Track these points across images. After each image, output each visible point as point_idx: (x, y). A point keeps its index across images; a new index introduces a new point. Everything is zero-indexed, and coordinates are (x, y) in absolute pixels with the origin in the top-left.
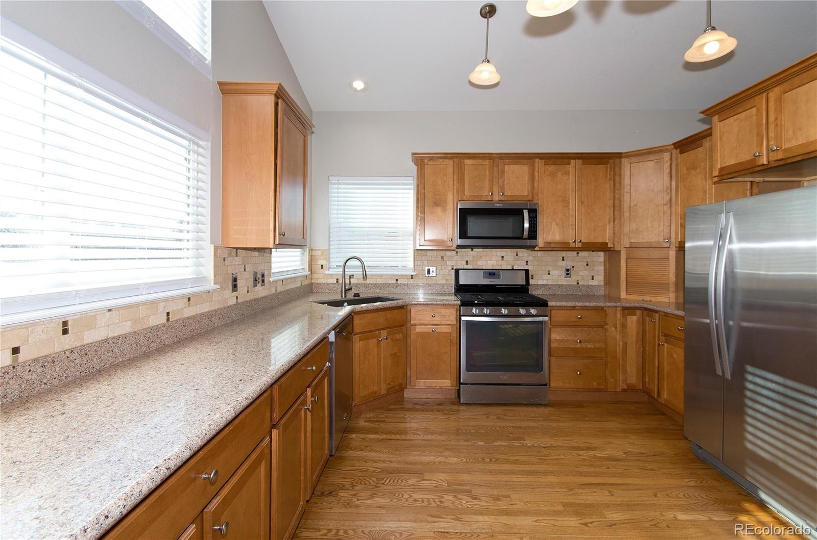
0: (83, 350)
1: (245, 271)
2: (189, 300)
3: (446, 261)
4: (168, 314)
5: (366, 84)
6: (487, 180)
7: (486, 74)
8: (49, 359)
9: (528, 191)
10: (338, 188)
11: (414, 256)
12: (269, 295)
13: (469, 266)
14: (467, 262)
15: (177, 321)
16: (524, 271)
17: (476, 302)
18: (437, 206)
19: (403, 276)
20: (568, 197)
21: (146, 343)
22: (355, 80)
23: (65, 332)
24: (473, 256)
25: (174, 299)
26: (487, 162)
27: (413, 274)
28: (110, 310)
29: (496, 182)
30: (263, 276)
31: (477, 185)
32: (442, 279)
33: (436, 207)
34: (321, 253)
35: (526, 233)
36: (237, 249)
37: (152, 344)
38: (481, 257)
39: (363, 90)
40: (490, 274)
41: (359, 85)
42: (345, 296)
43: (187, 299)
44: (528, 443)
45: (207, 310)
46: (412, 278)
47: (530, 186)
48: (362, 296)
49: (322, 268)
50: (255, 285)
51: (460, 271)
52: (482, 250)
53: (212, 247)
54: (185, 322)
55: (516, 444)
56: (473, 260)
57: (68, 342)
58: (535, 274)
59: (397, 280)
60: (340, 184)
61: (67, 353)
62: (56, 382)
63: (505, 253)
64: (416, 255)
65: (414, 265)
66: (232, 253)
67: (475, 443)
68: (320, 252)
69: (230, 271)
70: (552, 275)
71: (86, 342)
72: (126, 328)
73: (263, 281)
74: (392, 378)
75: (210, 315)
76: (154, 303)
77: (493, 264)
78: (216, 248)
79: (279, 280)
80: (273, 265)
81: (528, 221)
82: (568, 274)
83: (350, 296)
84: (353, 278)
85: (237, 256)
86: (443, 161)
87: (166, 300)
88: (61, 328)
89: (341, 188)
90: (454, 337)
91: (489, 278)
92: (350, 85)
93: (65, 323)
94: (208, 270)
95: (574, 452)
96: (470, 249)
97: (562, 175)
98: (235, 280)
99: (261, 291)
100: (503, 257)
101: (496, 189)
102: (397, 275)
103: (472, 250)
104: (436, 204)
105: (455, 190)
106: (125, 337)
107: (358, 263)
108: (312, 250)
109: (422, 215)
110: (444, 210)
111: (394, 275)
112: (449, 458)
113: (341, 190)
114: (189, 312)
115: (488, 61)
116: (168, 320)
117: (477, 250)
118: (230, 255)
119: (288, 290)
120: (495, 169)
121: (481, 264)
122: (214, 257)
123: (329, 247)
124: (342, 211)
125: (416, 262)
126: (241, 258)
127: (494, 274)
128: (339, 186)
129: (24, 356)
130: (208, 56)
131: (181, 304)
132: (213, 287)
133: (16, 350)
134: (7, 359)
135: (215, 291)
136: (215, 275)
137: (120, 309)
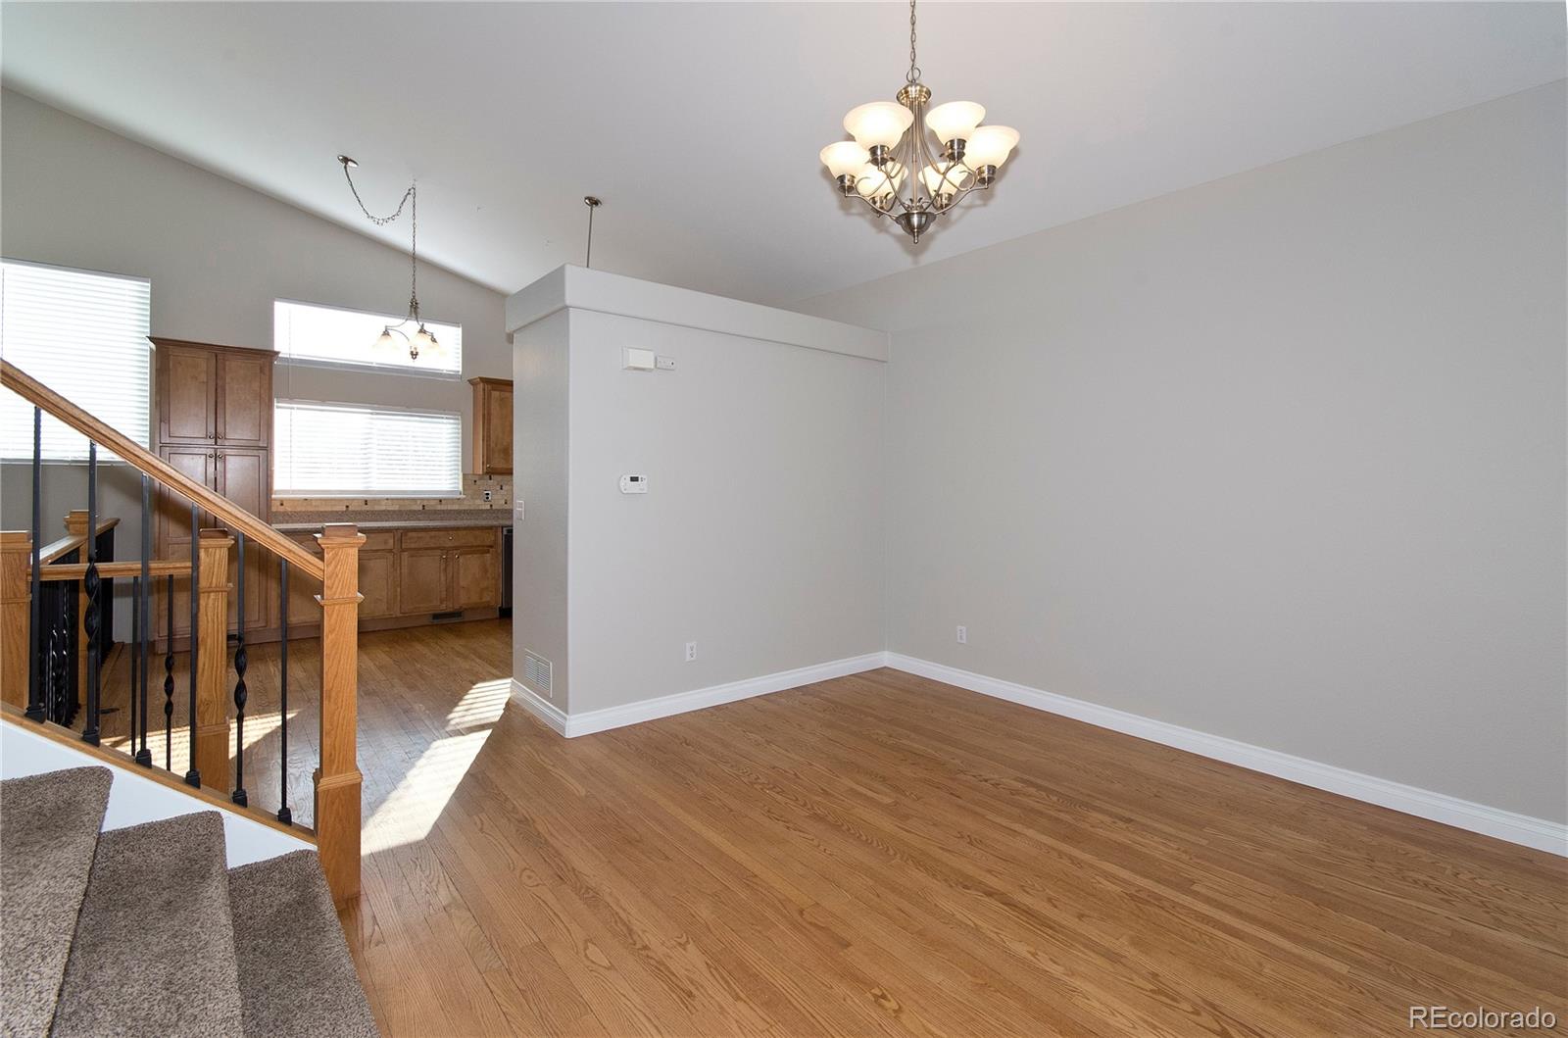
1: (502, 489)
2: (441, 501)
4: (424, 506)
28: (387, 499)
69: (482, 488)
85: (490, 479)
94: (459, 487)
129: (350, 509)
130: (460, 369)
131: (432, 503)
132: (462, 496)
133: (347, 507)
134: (345, 509)
135: (464, 499)
136: (464, 489)
137: (392, 499)
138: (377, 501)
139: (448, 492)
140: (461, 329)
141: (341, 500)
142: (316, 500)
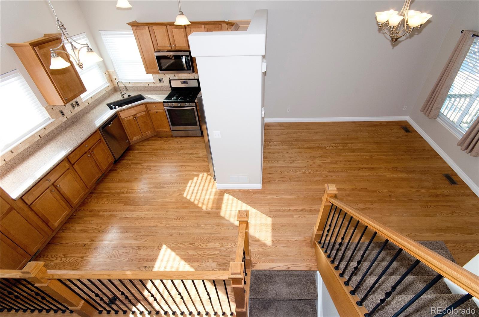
0: (20, 154)
1: (65, 106)
2: (45, 128)
3: (166, 75)
4: (39, 136)
8: (13, 159)
10: (106, 38)
12: (84, 108)
13: (176, 77)
14: (175, 75)
15: (44, 136)
16: (197, 80)
19: (150, 83)
21: (37, 146)
23: (12, 153)
25: (39, 131)
27: (154, 81)
28: (20, 144)
30: (77, 102)
32: (166, 84)
37: (39, 146)
40: (183, 82)
42: (124, 97)
44: (180, 152)
45: (54, 128)
46: (154, 83)
49: (116, 80)
50: (74, 108)
51: (171, 80)
53: (44, 108)
54: (47, 135)
55: (176, 153)
56: (177, 74)
57: (15, 154)
61: (16, 156)
62: (18, 163)
67: (165, 153)
68: (112, 72)
69: (58, 111)
71: (19, 152)
72: (28, 145)
73: (78, 105)
74: (146, 130)
75: (56, 129)
76: (33, 135)
77: (186, 76)
78: (46, 108)
79: (89, 98)
83: (126, 96)
84: (130, 84)
86: (143, 27)
87: (37, 133)
91: (183, 84)
93: (11, 151)
98: (62, 112)
99: (78, 109)
106: (29, 147)
108: (108, 72)
111: (147, 82)
114: (47, 132)
116: (40, 137)
118: (54, 106)
119: (96, 100)
120: (168, 31)
122: (47, 111)
123: (115, 69)
125: (153, 78)
127: (185, 82)
128: (106, 36)
129: (7, 160)
131: (42, 132)
132: (52, 120)
133: (4, 160)
134: (4, 162)
135: (54, 121)
136: (51, 116)
137: (23, 142)
138: (16, 148)
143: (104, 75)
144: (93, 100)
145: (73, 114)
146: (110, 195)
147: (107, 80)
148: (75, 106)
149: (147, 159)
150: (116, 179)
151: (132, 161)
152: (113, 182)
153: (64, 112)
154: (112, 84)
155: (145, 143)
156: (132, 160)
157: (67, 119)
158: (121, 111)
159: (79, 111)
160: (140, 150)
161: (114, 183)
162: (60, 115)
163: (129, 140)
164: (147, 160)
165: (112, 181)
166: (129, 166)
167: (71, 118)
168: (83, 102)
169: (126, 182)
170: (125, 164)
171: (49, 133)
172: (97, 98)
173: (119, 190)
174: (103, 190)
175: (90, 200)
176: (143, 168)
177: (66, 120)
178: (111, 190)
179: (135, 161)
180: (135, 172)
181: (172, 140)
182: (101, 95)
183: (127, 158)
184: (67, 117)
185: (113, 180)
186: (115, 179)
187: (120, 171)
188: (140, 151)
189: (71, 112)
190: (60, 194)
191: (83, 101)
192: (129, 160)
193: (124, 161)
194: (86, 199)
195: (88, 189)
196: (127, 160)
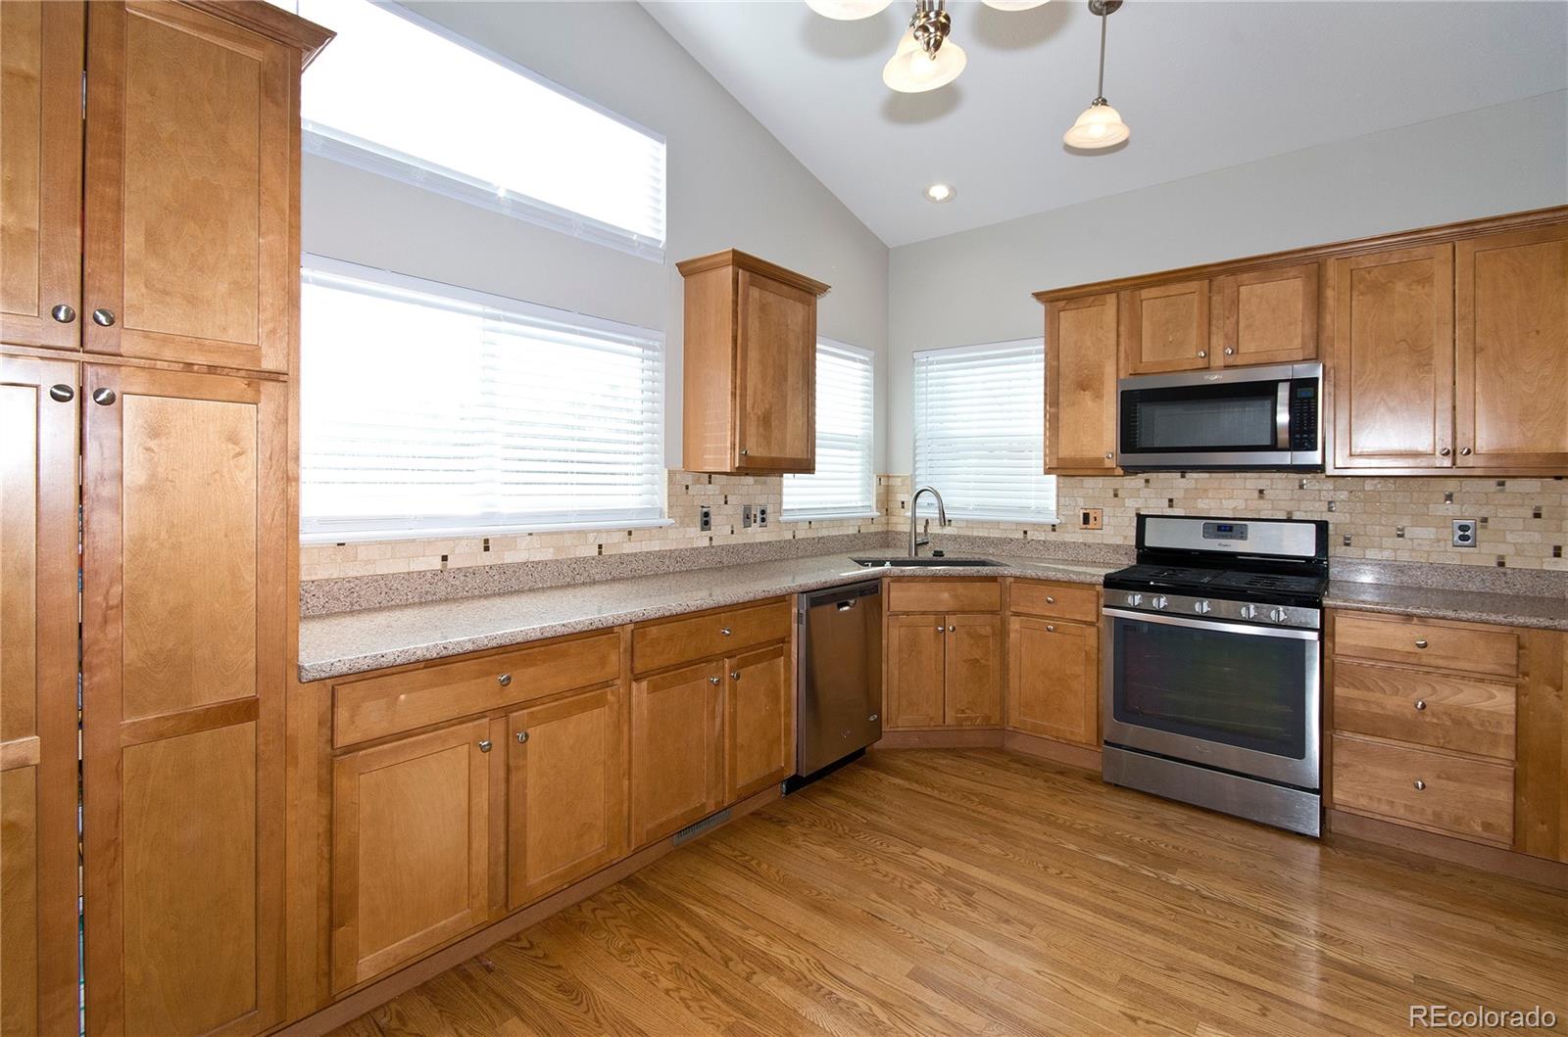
0: (502, 569)
1: (726, 503)
2: (630, 533)
3: (1124, 499)
4: (600, 547)
5: (952, 189)
6: (1195, 324)
7: (1099, 127)
8: (471, 570)
9: (1303, 336)
10: (926, 372)
11: (1058, 488)
12: (776, 542)
13: (1175, 509)
14: (1171, 500)
15: (610, 556)
16: (1314, 525)
17: (1152, 583)
18: (1084, 390)
19: (1037, 526)
20: (1430, 339)
21: (571, 574)
22: (933, 185)
23: (487, 549)
24: (1186, 490)
25: (608, 530)
26: (1194, 285)
27: (1056, 521)
28: (530, 534)
29: (1218, 328)
30: (763, 512)
31: (1171, 339)
32: (1115, 535)
33: (1082, 392)
34: (902, 482)
35: (1283, 436)
36: (710, 474)
37: (578, 577)
38: (1206, 490)
39: (947, 200)
40: (1220, 528)
41: (939, 192)
42: (916, 554)
43: (626, 533)
44: (1175, 879)
45: (657, 549)
46: (1054, 530)
47: (1307, 327)
48: (948, 556)
49: (903, 507)
50: (747, 525)
51: (1147, 519)
52: (1207, 475)
53: (666, 471)
54: (622, 559)
55: (1145, 872)
56: (1184, 498)
57: (488, 559)
58: (1358, 535)
59: (1025, 532)
60: (932, 363)
61: (487, 569)
62: (476, 593)
63: (1269, 482)
64: (1061, 485)
65: (1058, 506)
66: (702, 479)
67: (1060, 843)
68: (900, 479)
69: (698, 502)
70: (1412, 539)
71: (506, 562)
72: (548, 555)
73: (763, 520)
74: (969, 702)
75: (661, 555)
76: (582, 533)
77: (1235, 508)
78: (672, 473)
79: (804, 521)
80: (785, 499)
81: (1287, 409)
82: (1463, 538)
83: (926, 554)
84: (949, 525)
85: (710, 483)
86: (1095, 299)
87: (598, 531)
88: (482, 545)
89: (932, 371)
90: (1092, 647)
91: (1218, 537)
92: (926, 193)
93: (486, 541)
94: (661, 500)
95: (1266, 926)
96: (1179, 474)
97: (1409, 286)
98: (706, 515)
99: (756, 534)
100: (1261, 492)
101: (1217, 341)
102: (1026, 524)
103: (1183, 477)
104: (1083, 386)
105: (1122, 355)
106: (545, 564)
107: (934, 500)
108: (888, 477)
109: (1053, 410)
110: (1097, 397)
111: (1018, 524)
112: (987, 846)
113: (932, 374)
114: (629, 548)
115: (1104, 102)
116: (600, 553)
117: (1195, 475)
118: (697, 481)
119: (820, 538)
120: (1216, 298)
121: (1206, 507)
122: (669, 485)
123: (914, 471)
124: (935, 410)
125: (1062, 500)
126: (718, 487)
127: (1230, 528)
128: (930, 367)
129: (451, 564)
130: (663, 237)
131: (617, 538)
132: (666, 521)
133: (445, 558)
134: (438, 564)
135: (670, 526)
136: (670, 507)
137: (541, 534)
138: (510, 541)
139: (643, 511)
140: (665, 146)
141: (430, 542)
142: (369, 544)
143: (875, 481)
144: (811, 534)
145: (737, 539)
146: (704, 943)
147: (877, 501)
148: (753, 518)
149: (946, 832)
150: (769, 866)
151: (873, 817)
152: (746, 871)
153: (714, 520)
154: (883, 520)
155: (941, 761)
156: (870, 809)
157: (708, 545)
158: (899, 579)
159: (757, 544)
160: (917, 782)
161: (749, 879)
162: (698, 520)
163: (880, 715)
164: (953, 841)
165: (747, 869)
166: (847, 829)
167: (722, 548)
168: (780, 522)
169: (816, 907)
170: (833, 815)
171: (632, 554)
172: (824, 533)
173: (761, 939)
174: (688, 896)
175: (604, 919)
176: (924, 874)
177: (704, 548)
178: (723, 913)
179: (885, 821)
180: (876, 876)
181: (1096, 793)
182: (841, 533)
183: (851, 792)
184: (711, 539)
185: (754, 863)
186: (764, 866)
187: (801, 839)
188: (915, 787)
189: (732, 532)
190: (502, 787)
191: (785, 517)
192: (857, 803)
193: (830, 801)
194: (589, 898)
195: (629, 846)
196: (848, 799)
